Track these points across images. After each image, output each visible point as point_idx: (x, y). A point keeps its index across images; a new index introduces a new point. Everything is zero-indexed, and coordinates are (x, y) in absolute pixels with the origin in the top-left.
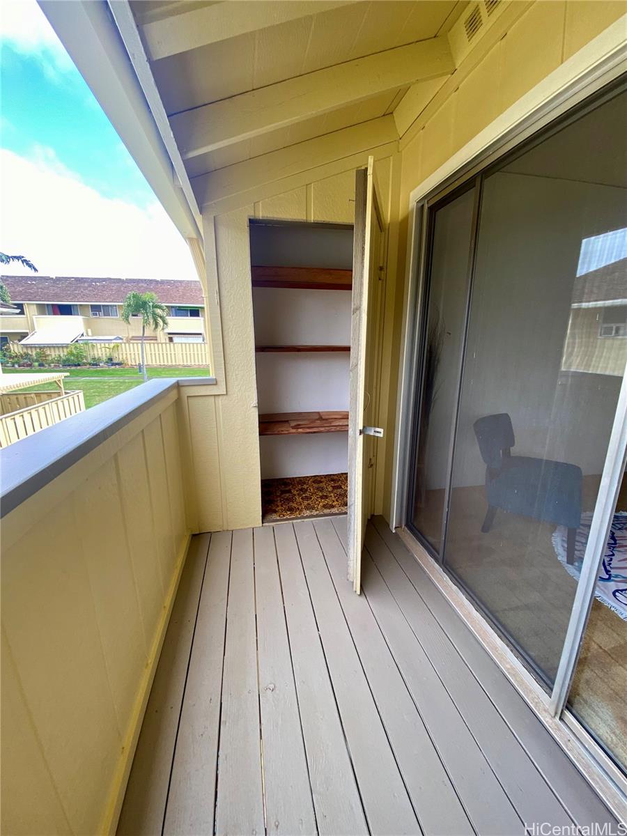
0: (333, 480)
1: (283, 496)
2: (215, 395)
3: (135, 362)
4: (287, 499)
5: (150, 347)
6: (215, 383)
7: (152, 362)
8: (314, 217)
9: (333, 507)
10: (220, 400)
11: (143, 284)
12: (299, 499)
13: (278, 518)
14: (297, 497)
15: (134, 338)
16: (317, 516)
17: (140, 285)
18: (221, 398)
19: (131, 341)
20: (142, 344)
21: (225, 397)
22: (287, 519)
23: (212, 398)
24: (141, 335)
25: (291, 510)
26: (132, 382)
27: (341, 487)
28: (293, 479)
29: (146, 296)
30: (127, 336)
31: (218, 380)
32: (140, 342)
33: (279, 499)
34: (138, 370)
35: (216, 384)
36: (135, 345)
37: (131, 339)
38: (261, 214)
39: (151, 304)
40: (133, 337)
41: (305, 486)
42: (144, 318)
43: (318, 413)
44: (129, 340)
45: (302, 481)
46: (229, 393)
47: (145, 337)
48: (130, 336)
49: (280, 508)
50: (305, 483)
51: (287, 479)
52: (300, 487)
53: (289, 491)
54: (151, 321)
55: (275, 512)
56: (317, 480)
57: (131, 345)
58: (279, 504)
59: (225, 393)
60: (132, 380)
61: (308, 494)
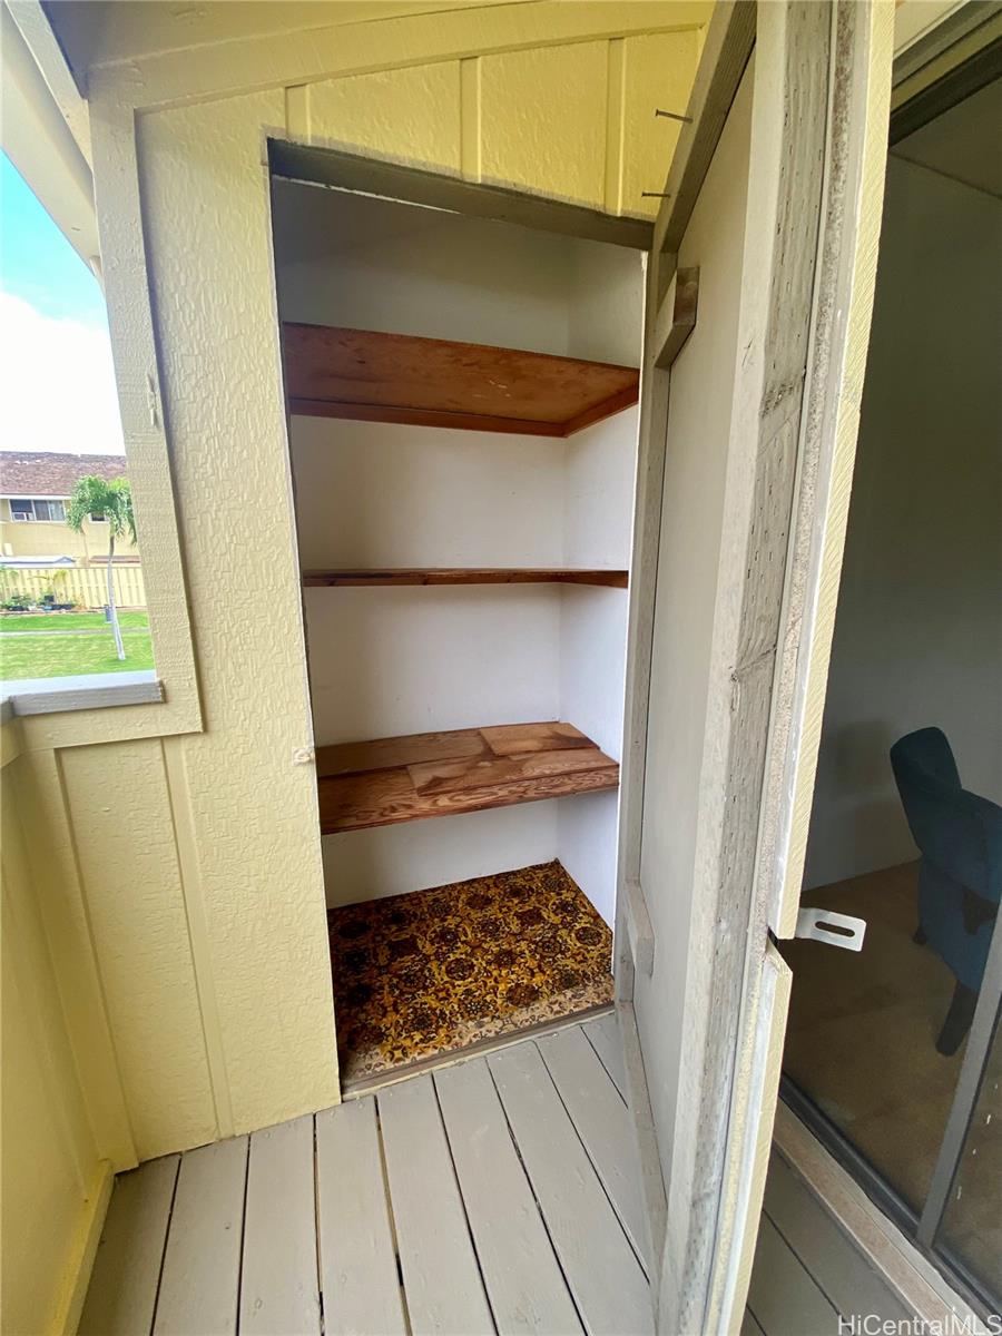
0: (516, 892)
1: (396, 965)
2: (162, 739)
3: (100, 603)
4: (408, 979)
5: (128, 576)
6: (161, 696)
7: (131, 601)
8: (485, 167)
9: (533, 995)
10: (181, 753)
11: (115, 465)
12: (441, 977)
13: (390, 1065)
14: (434, 965)
15: (97, 560)
16: (499, 1038)
17: (109, 466)
18: (184, 744)
19: (92, 565)
20: (110, 568)
21: (199, 741)
22: (415, 1065)
23: (157, 747)
24: (107, 553)
25: (423, 1022)
26: (91, 639)
27: (539, 918)
28: (415, 898)
29: (115, 485)
30: (84, 555)
31: (171, 686)
32: (106, 565)
33: (385, 978)
34: (104, 617)
35: (165, 700)
36: (99, 571)
37: (91, 562)
38: (309, 130)
39: (125, 498)
40: (95, 557)
41: (451, 922)
42: (111, 523)
43: (477, 732)
44: (88, 563)
45: (440, 901)
46: (214, 726)
47: (118, 557)
48: (90, 558)
49: (392, 1017)
50: (447, 911)
51: (402, 897)
52: (437, 925)
53: (410, 946)
54: (127, 527)
55: (379, 1037)
56: (478, 893)
57: (91, 571)
58: (388, 1000)
59: (199, 728)
60: (91, 636)
61: (460, 953)
